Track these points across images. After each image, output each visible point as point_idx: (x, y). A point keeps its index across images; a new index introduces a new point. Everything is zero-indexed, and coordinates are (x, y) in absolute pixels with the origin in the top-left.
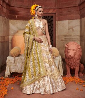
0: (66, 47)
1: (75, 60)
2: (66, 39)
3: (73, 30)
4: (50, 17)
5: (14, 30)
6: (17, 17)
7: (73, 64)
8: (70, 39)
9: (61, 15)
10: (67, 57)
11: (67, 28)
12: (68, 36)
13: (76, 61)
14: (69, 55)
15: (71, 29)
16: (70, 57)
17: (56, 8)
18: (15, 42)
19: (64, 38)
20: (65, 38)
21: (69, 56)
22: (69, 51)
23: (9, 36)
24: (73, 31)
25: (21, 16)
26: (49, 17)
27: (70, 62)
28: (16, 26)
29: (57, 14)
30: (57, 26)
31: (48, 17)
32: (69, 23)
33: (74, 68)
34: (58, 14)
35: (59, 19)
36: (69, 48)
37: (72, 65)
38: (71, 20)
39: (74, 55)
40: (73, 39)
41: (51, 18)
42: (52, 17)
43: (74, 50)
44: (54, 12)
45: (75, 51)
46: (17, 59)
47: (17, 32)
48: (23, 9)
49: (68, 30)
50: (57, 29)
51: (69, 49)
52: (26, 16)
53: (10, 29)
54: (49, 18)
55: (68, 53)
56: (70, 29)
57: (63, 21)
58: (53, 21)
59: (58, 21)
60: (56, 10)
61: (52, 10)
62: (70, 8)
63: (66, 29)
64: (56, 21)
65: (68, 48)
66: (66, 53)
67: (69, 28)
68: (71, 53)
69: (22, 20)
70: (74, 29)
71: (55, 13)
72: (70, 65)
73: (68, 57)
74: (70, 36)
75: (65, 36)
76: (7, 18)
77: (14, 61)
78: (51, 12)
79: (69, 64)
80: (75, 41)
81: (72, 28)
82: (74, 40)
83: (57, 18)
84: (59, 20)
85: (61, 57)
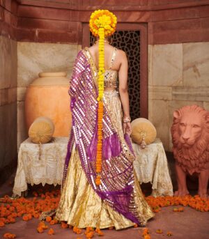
0: (175, 119)
1: (198, 153)
2: (175, 95)
3: (196, 70)
4: (132, 34)
5: (30, 72)
6: (37, 34)
7: (193, 162)
8: (188, 96)
9: (163, 28)
10: (177, 144)
11: (180, 65)
12: (183, 88)
13: (200, 156)
14: (184, 139)
15: (192, 69)
16: (186, 145)
17: (149, 8)
18: (35, 104)
19: (171, 94)
20: (174, 92)
21: (183, 141)
22: (182, 128)
23: (17, 87)
24: (196, 74)
25: (50, 30)
26: (129, 33)
27: (186, 157)
28: (35, 60)
29: (150, 25)
30: (150, 58)
31: (126, 32)
32: (185, 52)
33: (195, 173)
34: (154, 26)
35: (158, 41)
36: (183, 121)
37: (192, 165)
38: (191, 44)
39: (197, 140)
40: (196, 96)
41: (135, 36)
42: (138, 32)
43: (195, 126)
44: (143, 20)
45: (198, 129)
46: (47, 150)
47: (40, 76)
48: (56, 11)
49: (184, 70)
50: (150, 69)
51: (182, 124)
52: (63, 32)
53: (18, 69)
54: (128, 36)
55: (180, 133)
56: (188, 68)
57: (169, 45)
58: (139, 44)
59: (154, 44)
60: (147, 15)
61: (138, 13)
62: (187, 10)
63: (177, 68)
64: (149, 46)
65: (180, 120)
66: (176, 134)
67: (186, 65)
68: (189, 134)
69: (52, 42)
70: (199, 67)
71: (147, 23)
72: (185, 166)
73: (179, 145)
74: (189, 87)
75: (176, 88)
76: (13, 39)
77: (40, 154)
78: (133, 21)
79: (184, 161)
80: (203, 102)
81: (194, 66)
82: (199, 99)
83: (151, 37)
84: (156, 44)
85: (161, 145)
